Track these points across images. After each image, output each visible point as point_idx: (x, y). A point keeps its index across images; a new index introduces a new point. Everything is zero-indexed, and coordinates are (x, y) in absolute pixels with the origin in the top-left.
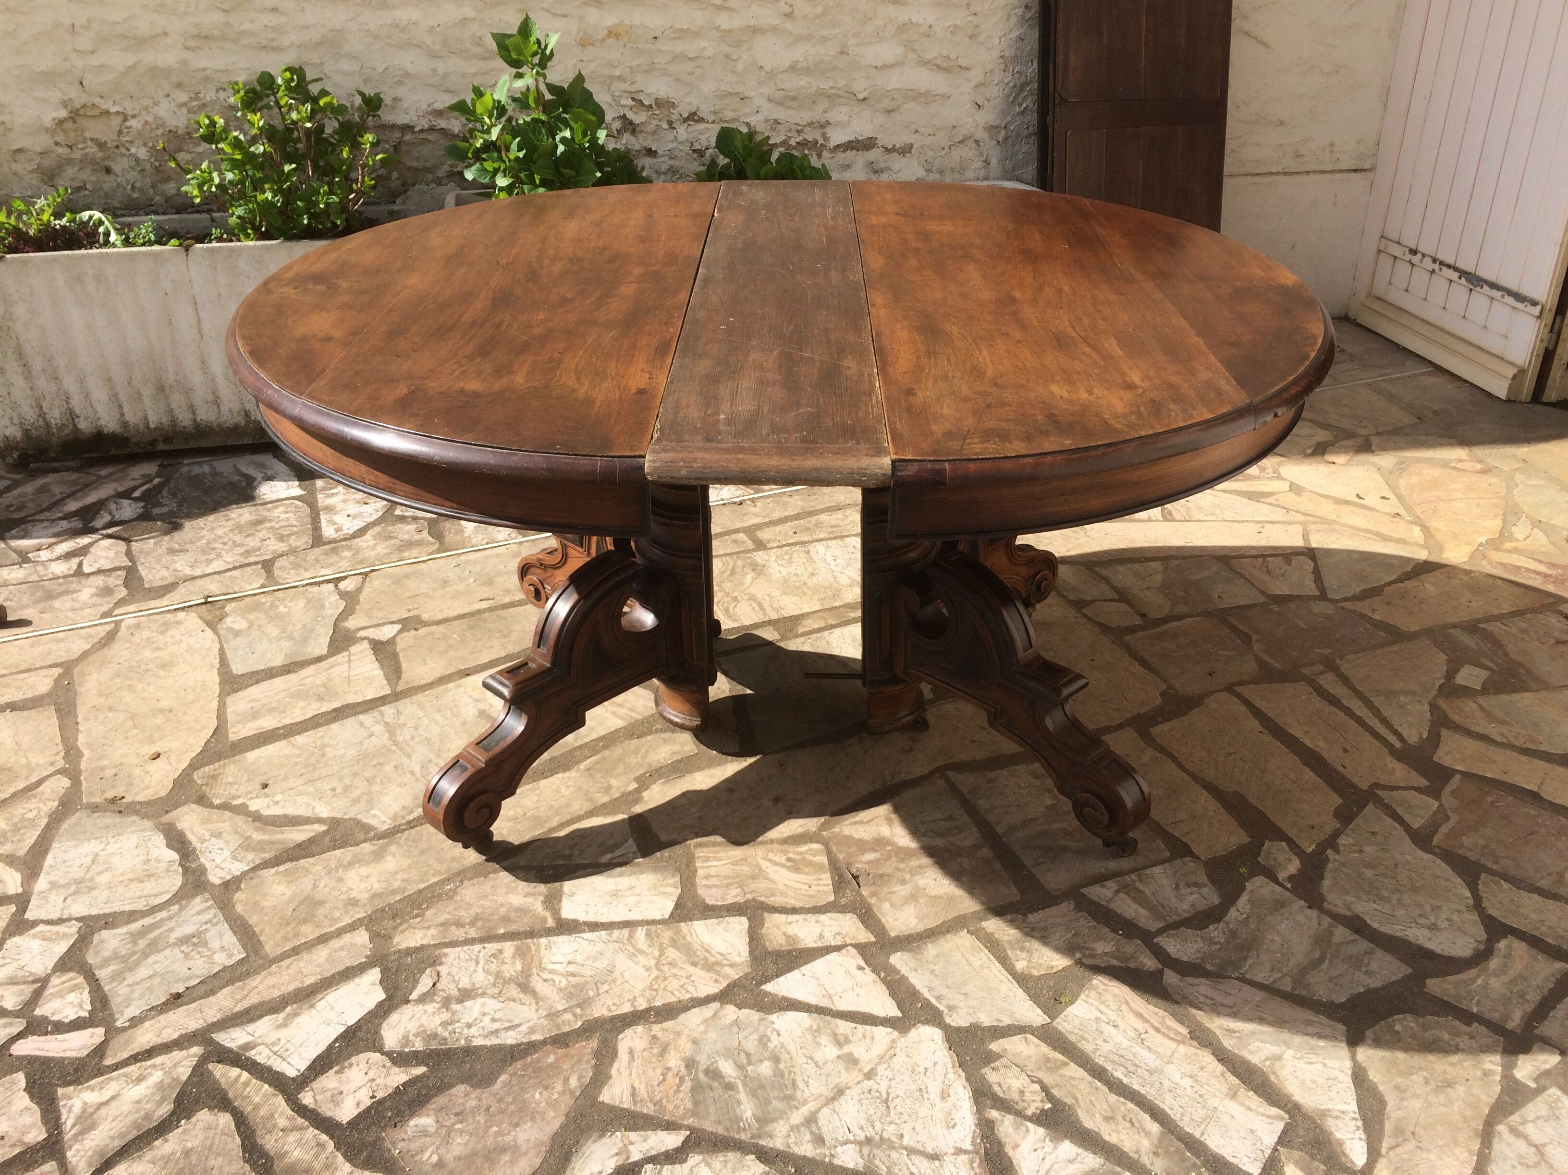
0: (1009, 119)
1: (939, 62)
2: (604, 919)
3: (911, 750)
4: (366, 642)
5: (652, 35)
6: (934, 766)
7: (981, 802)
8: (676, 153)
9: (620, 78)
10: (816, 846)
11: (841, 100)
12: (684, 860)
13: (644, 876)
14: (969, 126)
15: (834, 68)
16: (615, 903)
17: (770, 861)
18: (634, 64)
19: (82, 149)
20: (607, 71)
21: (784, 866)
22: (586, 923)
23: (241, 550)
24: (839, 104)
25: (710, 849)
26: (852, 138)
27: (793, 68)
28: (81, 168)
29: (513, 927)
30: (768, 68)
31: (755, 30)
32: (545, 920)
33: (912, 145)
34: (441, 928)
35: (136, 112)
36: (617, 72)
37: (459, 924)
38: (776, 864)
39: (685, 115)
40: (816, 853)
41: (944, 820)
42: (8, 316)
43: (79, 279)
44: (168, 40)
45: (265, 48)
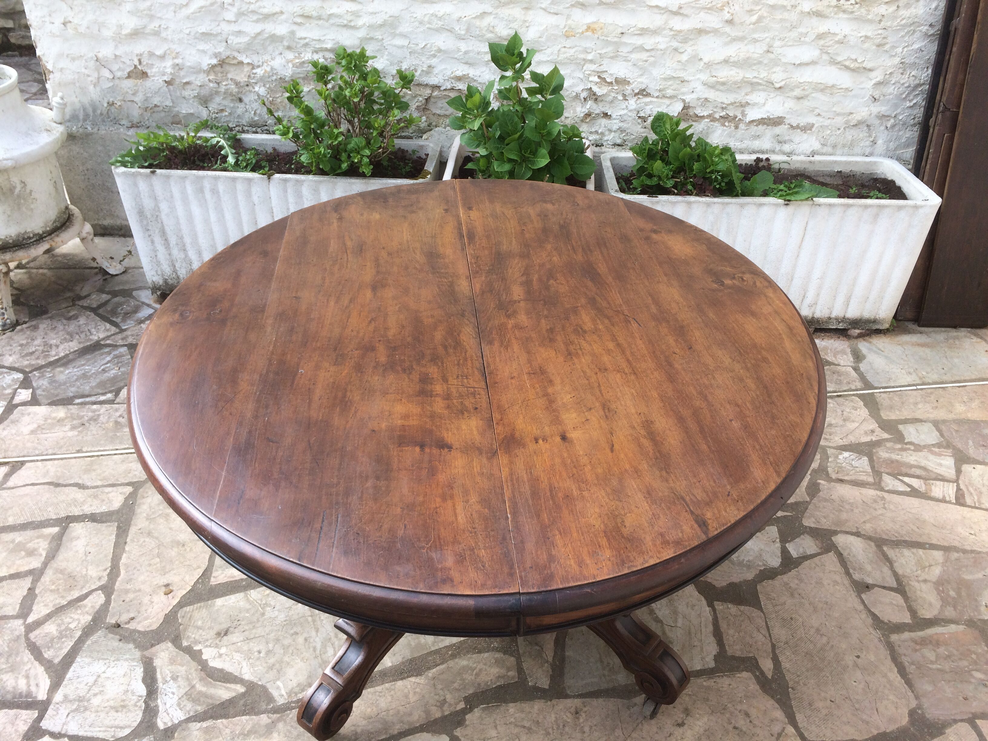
0: (899, 111)
1: (847, 63)
5: (620, 30)
8: (625, 118)
9: (591, 61)
11: (760, 87)
14: (863, 114)
15: (760, 63)
18: (603, 51)
19: (226, 85)
20: (582, 56)
24: (759, 90)
26: (765, 116)
27: (726, 61)
28: (224, 99)
30: (706, 60)
31: (701, 32)
33: (813, 125)
35: (260, 63)
36: (590, 57)
39: (637, 91)
42: (157, 209)
43: (201, 190)
44: (283, 17)
45: (345, 26)
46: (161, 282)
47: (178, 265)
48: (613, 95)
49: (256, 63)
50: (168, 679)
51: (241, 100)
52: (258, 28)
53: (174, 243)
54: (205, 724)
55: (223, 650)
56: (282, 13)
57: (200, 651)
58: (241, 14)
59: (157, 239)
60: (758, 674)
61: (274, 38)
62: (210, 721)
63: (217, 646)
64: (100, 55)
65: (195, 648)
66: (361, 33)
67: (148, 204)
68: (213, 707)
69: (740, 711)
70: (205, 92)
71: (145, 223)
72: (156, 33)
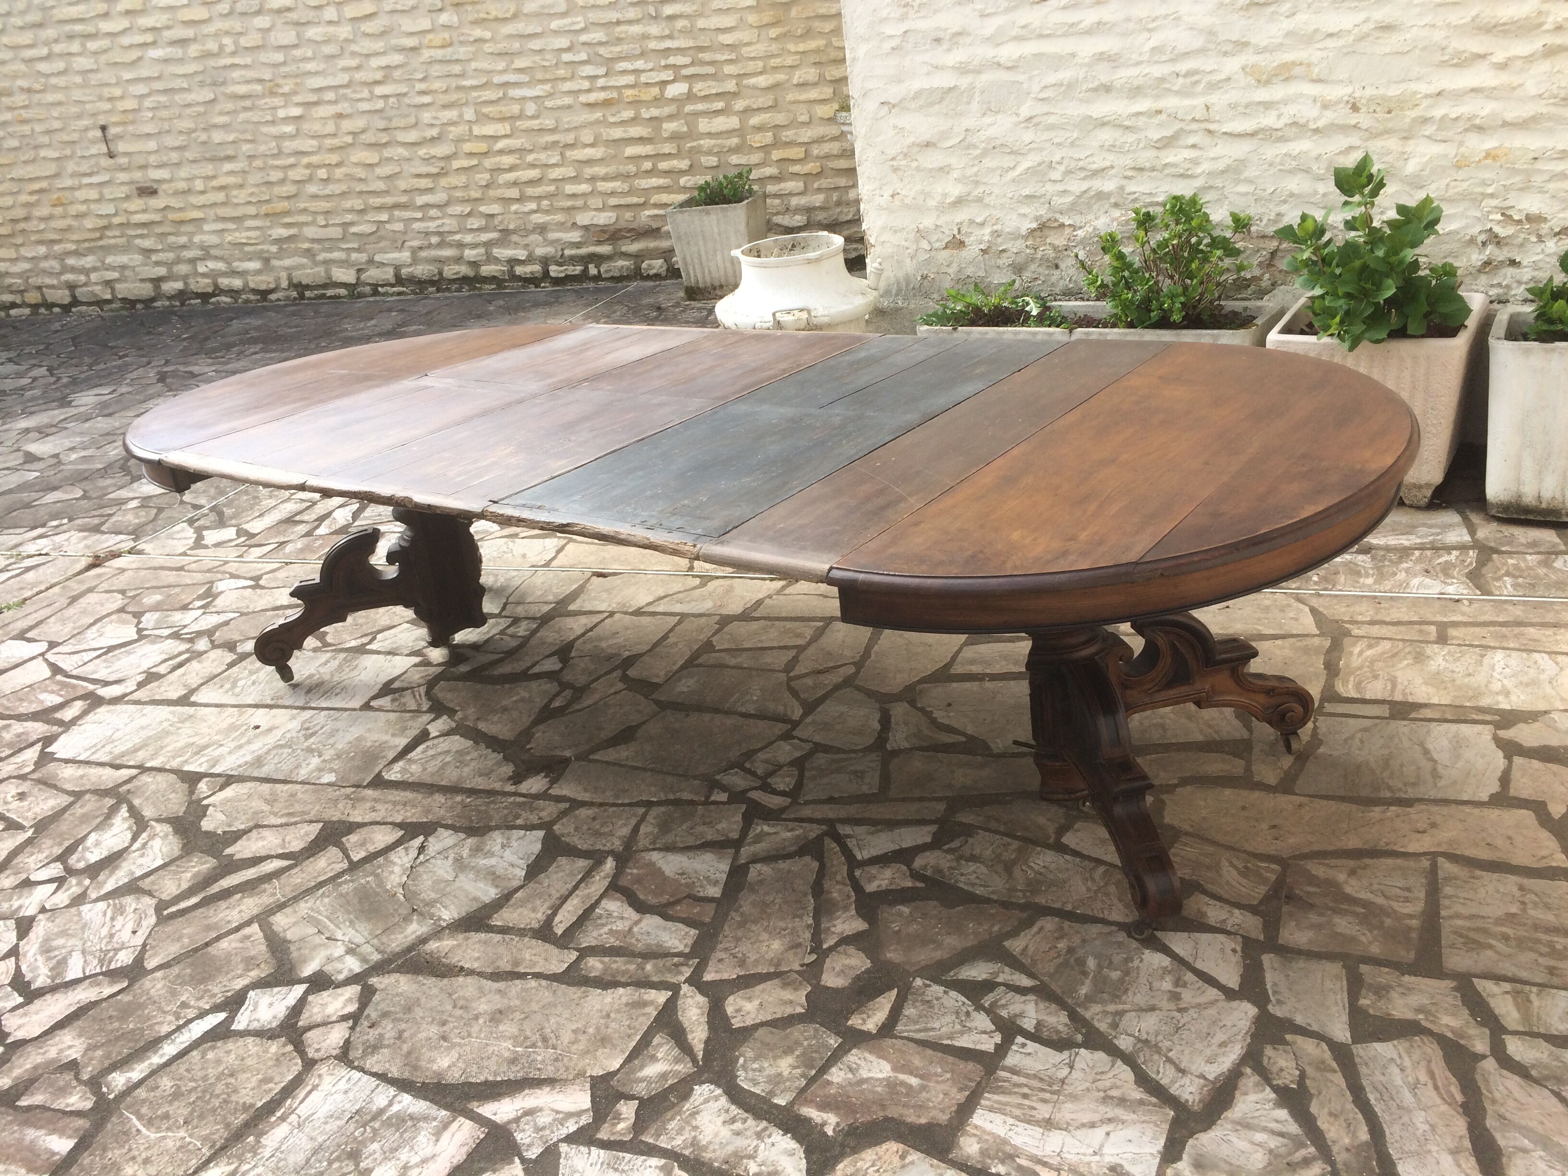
2: (1085, 852)
5: (1532, 155)
6: (1433, 850)
7: (1448, 888)
8: (1541, 265)
9: (1492, 196)
10: (1275, 867)
18: (1508, 183)
19: (1043, 251)
20: (1479, 190)
21: (1239, 869)
22: (1073, 850)
28: (1039, 266)
29: (1027, 834)
32: (1049, 838)
34: (986, 819)
35: (1083, 224)
36: (1490, 190)
37: (998, 821)
38: (1232, 865)
39: (1557, 230)
40: (1271, 871)
41: (1401, 888)
44: (1113, 171)
45: (1182, 176)
48: (1522, 236)
49: (1078, 224)
50: (901, 722)
51: (1057, 267)
52: (1085, 186)
54: (926, 754)
55: (952, 714)
56: (1112, 167)
57: (931, 712)
58: (1069, 172)
61: (1101, 196)
62: (931, 752)
63: (947, 711)
64: (921, 226)
65: (927, 709)
66: (1198, 183)
68: (936, 745)
70: (1020, 259)
72: (979, 200)
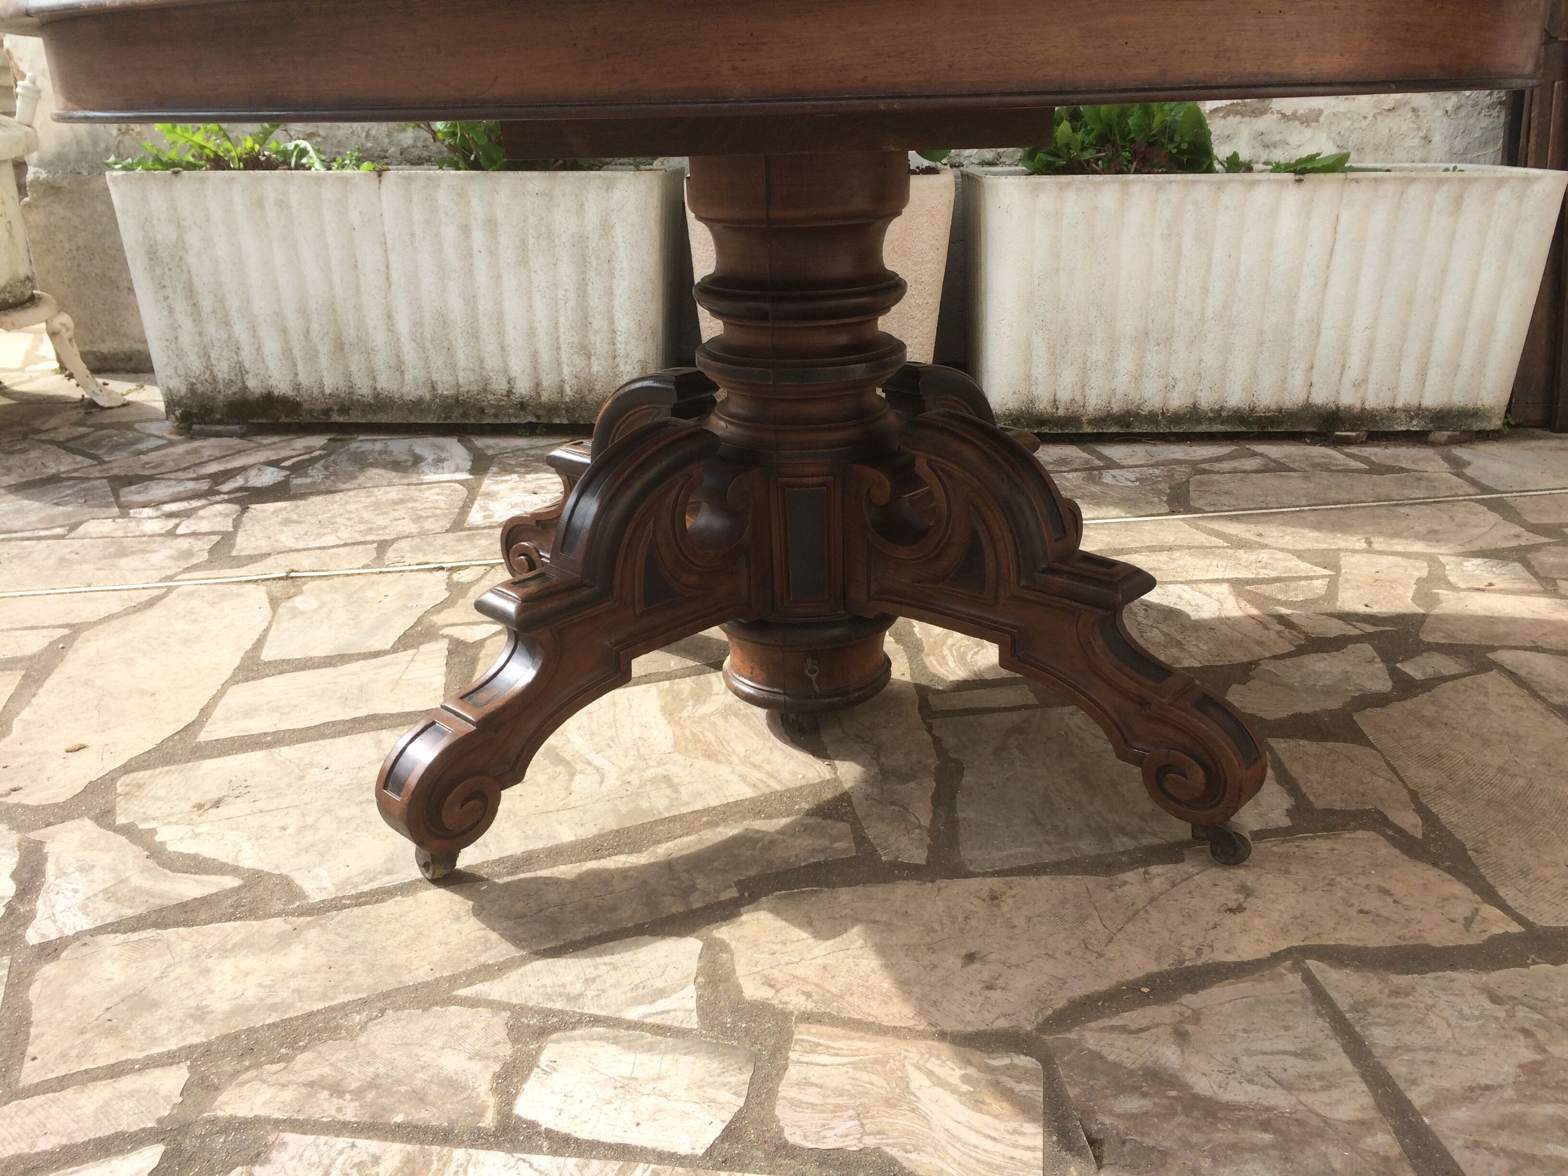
2: (584, 1133)
3: (1238, 909)
4: (446, 641)
6: (1283, 945)
7: (1376, 1031)
10: (1024, 1061)
12: (771, 1041)
13: (690, 1058)
16: (617, 1103)
17: (930, 1074)
21: (954, 1090)
22: (549, 1134)
23: (363, 527)
25: (825, 1029)
29: (422, 1116)
32: (480, 1114)
34: (304, 1090)
37: (337, 1090)
38: (941, 1083)
40: (1023, 1075)
41: (1295, 1054)
42: (181, 244)
43: (260, 204)
46: (183, 390)
47: (214, 355)
50: (71, 870)
53: (210, 310)
54: (135, 936)
55: (203, 828)
57: (153, 832)
59: (181, 305)
60: (1390, 833)
62: (149, 931)
63: (191, 823)
65: (141, 827)
67: (165, 233)
68: (161, 910)
69: (1367, 887)
71: (159, 272)
